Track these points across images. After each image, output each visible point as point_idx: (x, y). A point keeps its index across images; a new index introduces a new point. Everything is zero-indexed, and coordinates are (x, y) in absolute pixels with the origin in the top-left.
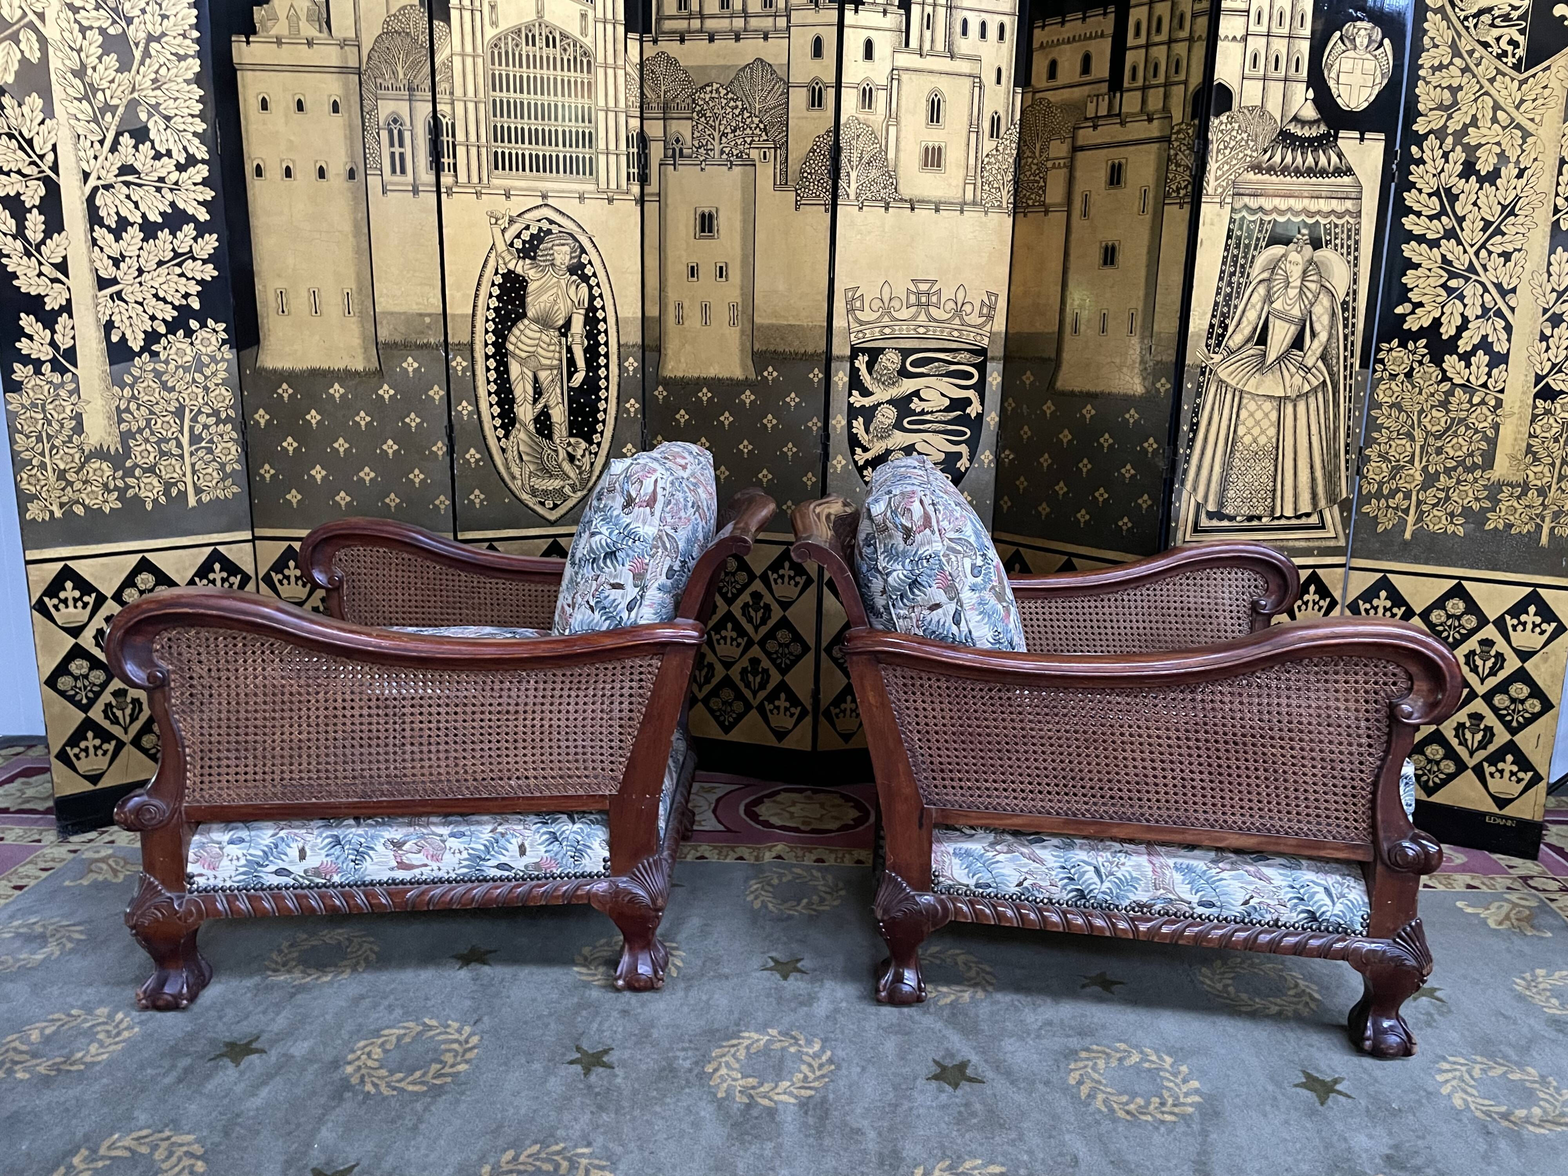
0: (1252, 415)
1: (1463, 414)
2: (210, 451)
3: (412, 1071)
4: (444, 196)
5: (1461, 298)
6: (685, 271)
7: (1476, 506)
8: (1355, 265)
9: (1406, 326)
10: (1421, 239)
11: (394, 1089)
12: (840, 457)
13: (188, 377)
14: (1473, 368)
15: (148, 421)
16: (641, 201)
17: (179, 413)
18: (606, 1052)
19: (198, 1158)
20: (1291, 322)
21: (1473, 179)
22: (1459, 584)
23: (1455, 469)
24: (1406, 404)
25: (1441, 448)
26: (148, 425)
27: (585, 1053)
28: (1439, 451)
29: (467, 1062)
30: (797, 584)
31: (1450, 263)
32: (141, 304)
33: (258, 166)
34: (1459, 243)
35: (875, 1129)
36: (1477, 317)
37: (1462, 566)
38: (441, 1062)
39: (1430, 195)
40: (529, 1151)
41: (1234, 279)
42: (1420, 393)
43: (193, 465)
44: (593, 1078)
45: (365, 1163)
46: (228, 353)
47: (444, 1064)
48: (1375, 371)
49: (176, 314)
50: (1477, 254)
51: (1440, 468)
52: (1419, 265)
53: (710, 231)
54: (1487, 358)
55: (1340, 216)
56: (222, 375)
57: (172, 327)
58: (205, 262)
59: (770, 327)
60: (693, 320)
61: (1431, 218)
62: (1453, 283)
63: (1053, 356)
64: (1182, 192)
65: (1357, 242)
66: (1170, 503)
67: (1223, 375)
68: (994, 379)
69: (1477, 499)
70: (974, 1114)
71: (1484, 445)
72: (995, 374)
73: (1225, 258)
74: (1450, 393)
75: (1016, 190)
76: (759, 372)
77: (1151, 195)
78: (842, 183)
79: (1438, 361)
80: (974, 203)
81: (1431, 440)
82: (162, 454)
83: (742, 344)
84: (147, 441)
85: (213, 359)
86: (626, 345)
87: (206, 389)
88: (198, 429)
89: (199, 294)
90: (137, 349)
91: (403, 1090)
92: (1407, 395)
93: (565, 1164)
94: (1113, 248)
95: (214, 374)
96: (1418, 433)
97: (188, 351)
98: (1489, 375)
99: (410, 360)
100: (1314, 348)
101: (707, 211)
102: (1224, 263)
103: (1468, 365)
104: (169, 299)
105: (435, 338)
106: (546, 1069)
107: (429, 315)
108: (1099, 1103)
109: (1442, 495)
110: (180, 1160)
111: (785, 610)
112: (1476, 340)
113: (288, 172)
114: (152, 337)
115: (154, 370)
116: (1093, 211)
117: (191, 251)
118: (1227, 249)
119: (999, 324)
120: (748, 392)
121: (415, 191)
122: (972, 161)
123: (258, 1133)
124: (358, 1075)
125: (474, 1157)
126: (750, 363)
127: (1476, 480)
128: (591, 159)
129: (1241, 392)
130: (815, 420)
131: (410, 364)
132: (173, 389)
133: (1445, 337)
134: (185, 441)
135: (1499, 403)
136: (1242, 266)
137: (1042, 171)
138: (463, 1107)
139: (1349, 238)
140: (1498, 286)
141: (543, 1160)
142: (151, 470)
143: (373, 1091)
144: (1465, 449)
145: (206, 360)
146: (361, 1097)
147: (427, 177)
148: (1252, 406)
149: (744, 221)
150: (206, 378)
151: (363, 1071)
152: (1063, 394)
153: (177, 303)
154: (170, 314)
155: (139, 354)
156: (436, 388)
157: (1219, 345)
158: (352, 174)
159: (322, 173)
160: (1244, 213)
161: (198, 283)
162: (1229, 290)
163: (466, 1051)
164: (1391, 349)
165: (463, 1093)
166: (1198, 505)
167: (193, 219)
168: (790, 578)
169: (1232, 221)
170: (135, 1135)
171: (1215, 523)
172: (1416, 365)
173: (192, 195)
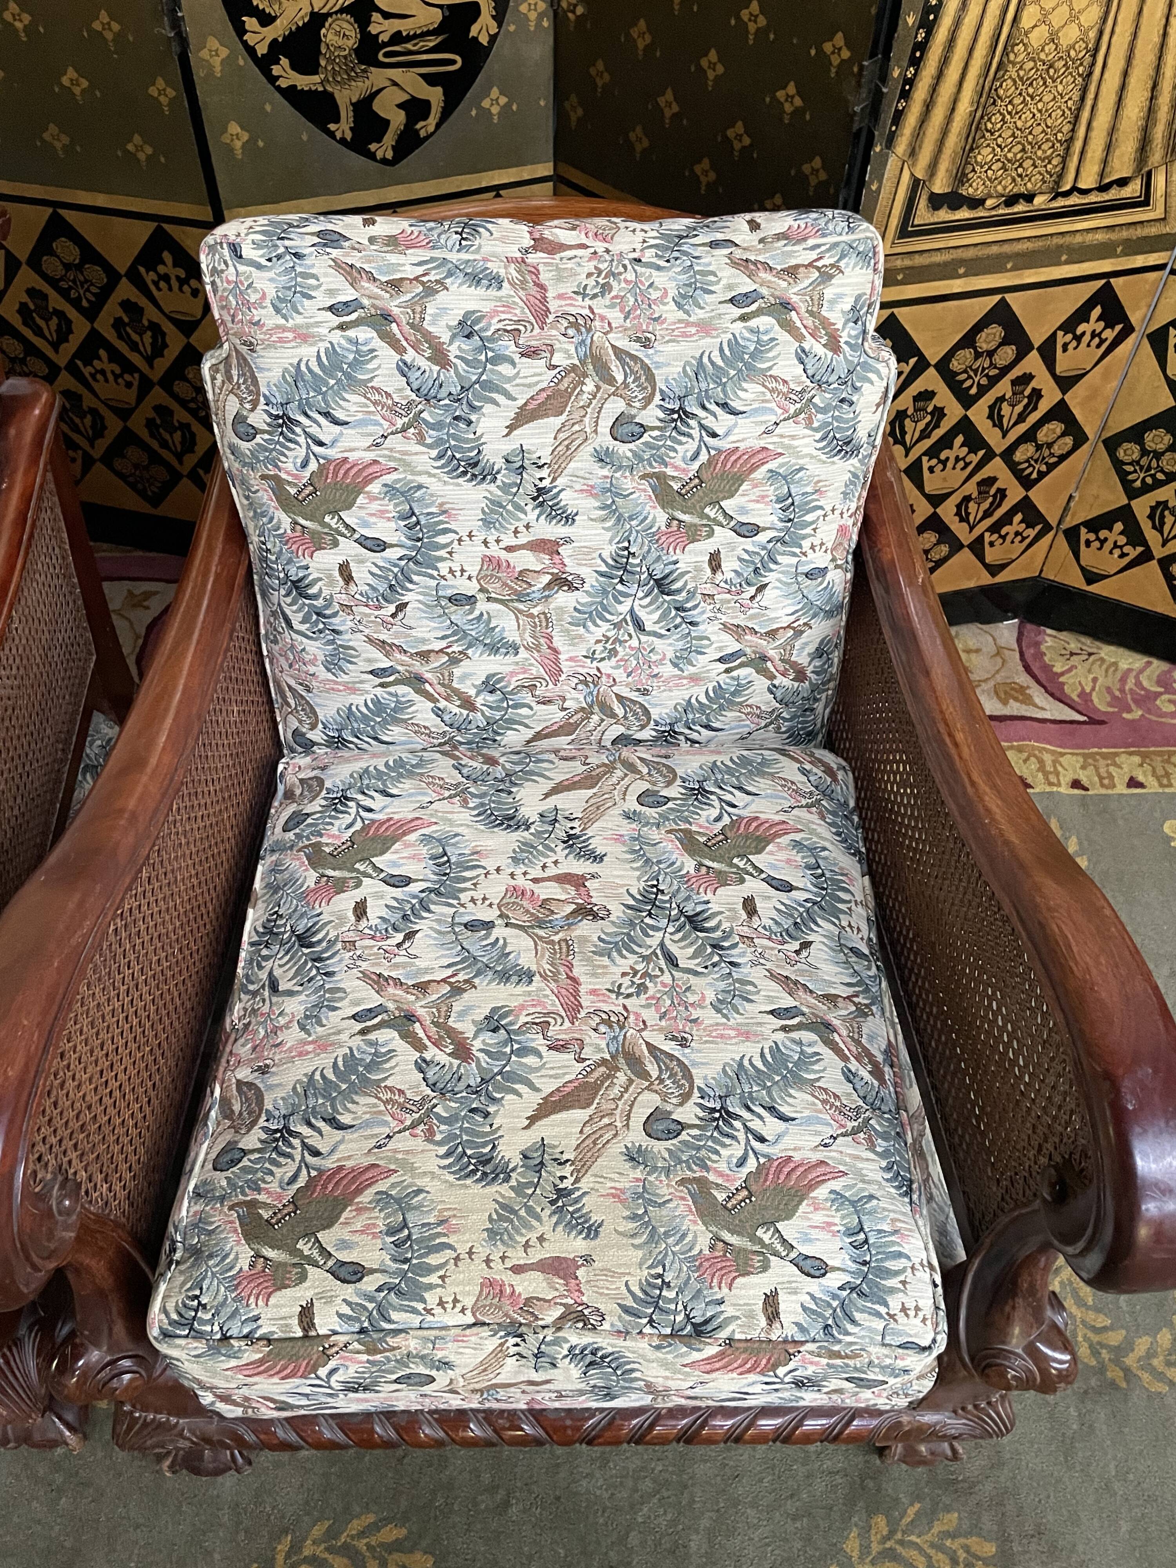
12: (213, 43)
66: (862, 183)
111: (186, 335)
166: (916, 183)
171: (944, 215)
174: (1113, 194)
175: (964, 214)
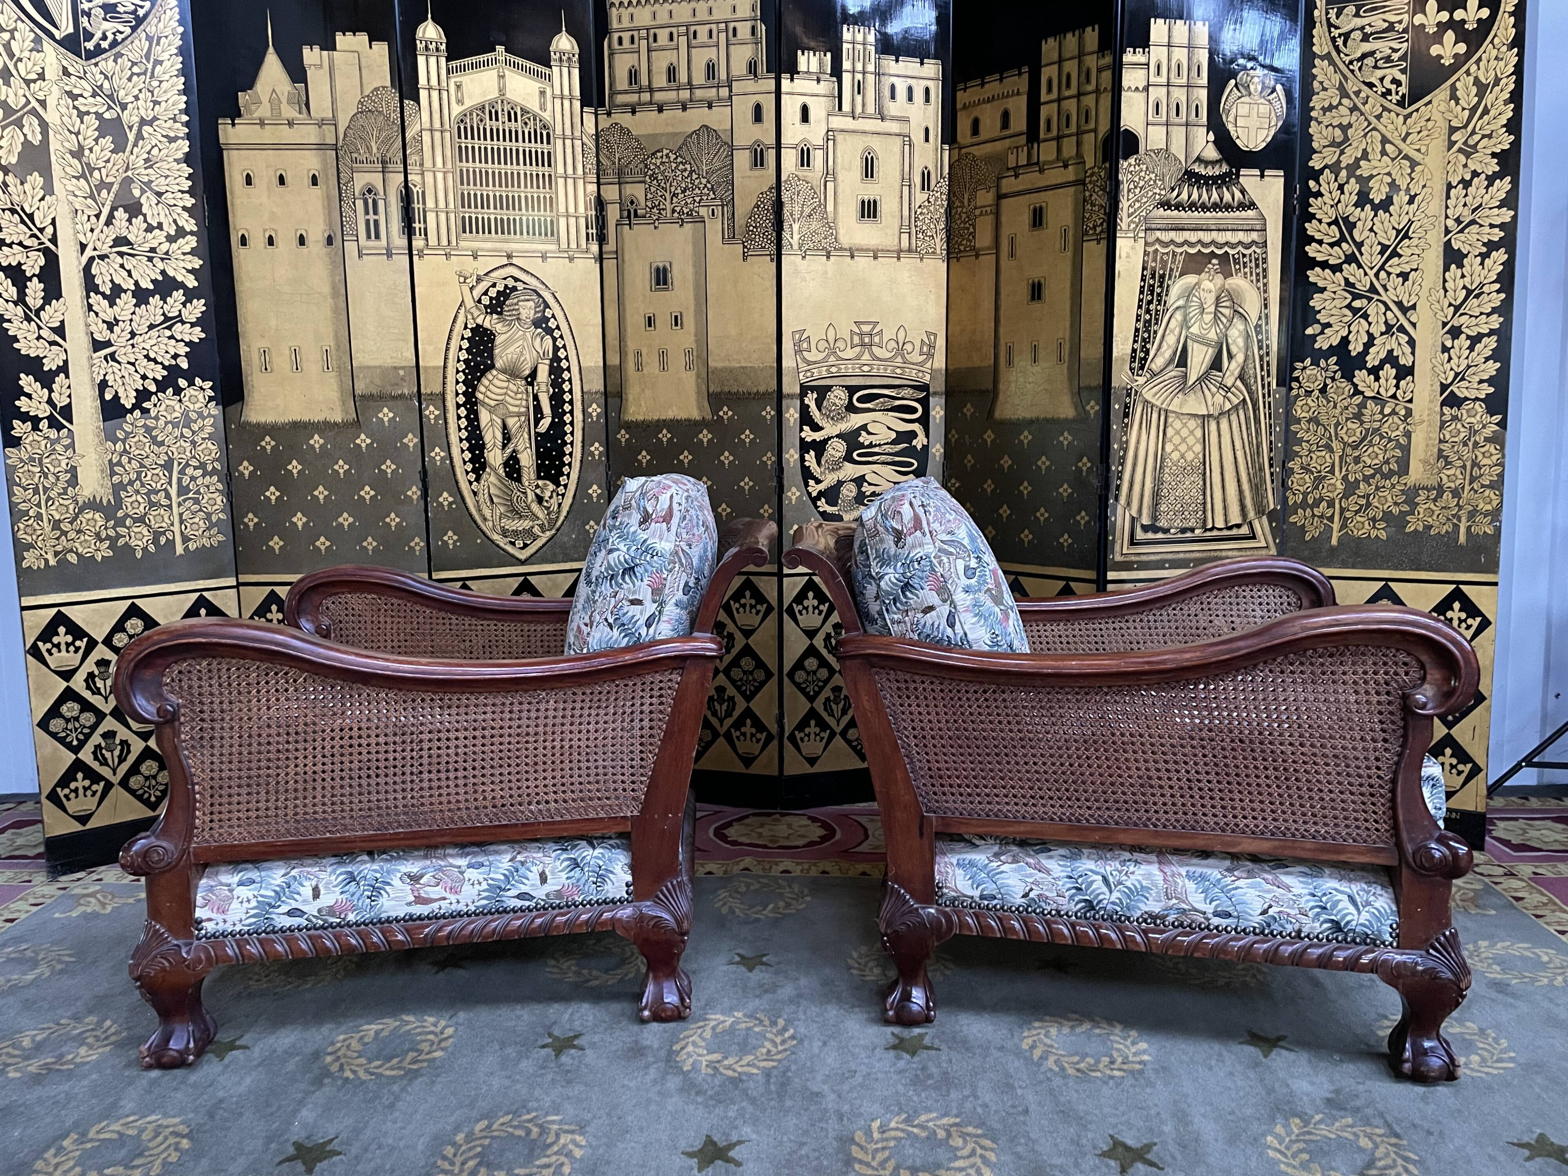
0: (1178, 433)
1: (1376, 425)
2: (197, 501)
3: (389, 1059)
4: (416, 258)
5: (1365, 316)
6: (642, 322)
7: (1395, 510)
8: (1265, 292)
9: (1317, 346)
10: (1324, 265)
11: (372, 1074)
12: (794, 489)
13: (177, 433)
14: (1382, 381)
15: (139, 474)
16: (601, 259)
17: (168, 466)
18: (576, 1037)
19: (183, 1137)
20: (1208, 345)
21: (1368, 207)
22: (1386, 585)
23: (1373, 476)
24: (1323, 419)
25: (1358, 457)
26: (139, 478)
27: (556, 1039)
28: (1357, 460)
29: (443, 1049)
30: (758, 612)
31: (1353, 285)
32: (133, 364)
33: (243, 236)
34: (1360, 266)
35: (834, 1091)
36: (1382, 334)
37: (1388, 568)
38: (417, 1050)
39: (1329, 224)
40: (502, 1120)
41: (1152, 307)
42: (1335, 407)
43: (181, 515)
44: (564, 1059)
45: (344, 1136)
46: (214, 409)
47: (420, 1052)
48: (1292, 389)
49: (165, 373)
50: (1377, 275)
51: (1359, 476)
52: (1325, 289)
53: (665, 283)
54: (1394, 371)
55: (1247, 246)
56: (209, 430)
57: (162, 386)
58: (193, 325)
59: (724, 370)
60: (652, 366)
61: (1332, 245)
62: (1357, 304)
63: (991, 387)
64: (1099, 230)
65: (1264, 270)
66: (1106, 517)
67: (1148, 396)
68: (937, 412)
69: (1396, 504)
70: (930, 1076)
71: (1398, 453)
72: (938, 408)
73: (1142, 287)
74: (1362, 406)
75: (948, 237)
76: (715, 412)
77: (1071, 234)
78: (786, 235)
79: (1349, 376)
80: (910, 250)
81: (1349, 450)
82: (152, 504)
83: (698, 387)
84: (137, 492)
85: (200, 415)
86: (589, 392)
87: (194, 443)
88: (186, 481)
89: (187, 355)
90: (129, 406)
91: (380, 1075)
92: (1323, 410)
93: (535, 1130)
94: (1040, 284)
95: (201, 429)
96: (1335, 445)
97: (177, 407)
98: (1397, 386)
99: (386, 410)
100: (1232, 369)
101: (661, 265)
102: (1142, 292)
103: (1377, 379)
104: (159, 359)
105: (408, 389)
106: (519, 1052)
107: (403, 368)
108: (1050, 1063)
109: (1363, 502)
110: (166, 1138)
111: (747, 638)
112: (1382, 355)
113: (271, 241)
114: (143, 395)
115: (145, 425)
116: (1019, 252)
117: (180, 315)
118: (1143, 279)
119: (939, 362)
120: (705, 432)
121: (389, 254)
122: (906, 213)
123: (241, 1115)
124: (337, 1064)
125: (449, 1128)
126: (706, 404)
127: (1393, 486)
128: (552, 222)
129: (1166, 411)
130: (769, 454)
131: (386, 414)
132: (162, 443)
133: (1353, 354)
134: (173, 492)
135: (1409, 413)
136: (1159, 295)
137: (971, 219)
138: (438, 1087)
139: (1257, 266)
140: (1399, 304)
141: (515, 1127)
142: (141, 520)
143: (352, 1076)
144: (1381, 457)
145: (194, 416)
146: (339, 1082)
147: (400, 241)
148: (1177, 424)
149: (696, 273)
150: (194, 432)
151: (343, 1060)
152: (1003, 423)
153: (167, 363)
154: (160, 373)
155: (131, 411)
156: (410, 436)
157: (1142, 368)
158: (330, 241)
159: (302, 241)
160: (1157, 246)
161: (187, 344)
162: (1148, 317)
163: (441, 1041)
164: (1305, 368)
165: (438, 1075)
167: (182, 285)
168: (752, 607)
169: (1146, 254)
170: (122, 1121)
172: (1328, 381)
173: (182, 264)
174: (1235, 532)
175: (1160, 535)
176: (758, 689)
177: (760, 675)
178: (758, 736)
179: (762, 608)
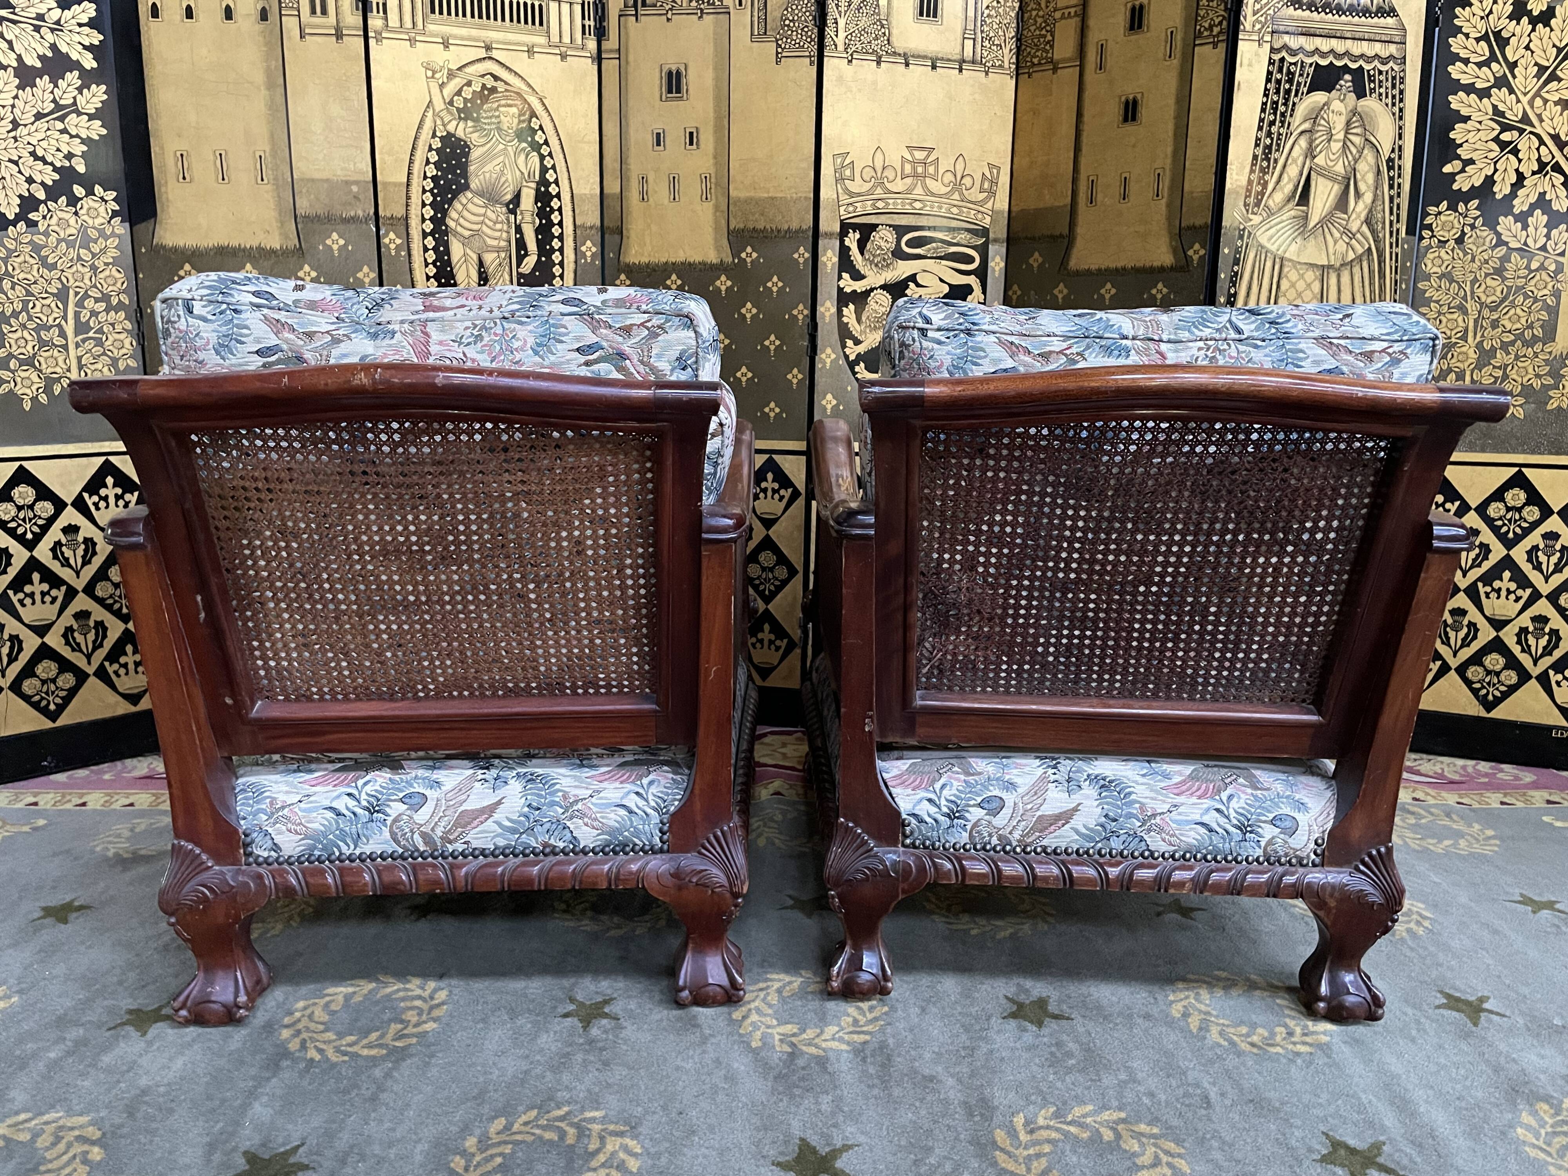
0: (1293, 285)
1: (1521, 282)
2: (99, 343)
3: (366, 1033)
4: (372, 42)
5: (1515, 152)
6: (650, 140)
7: (1537, 384)
8: (1401, 118)
9: (1455, 187)
10: (1470, 89)
11: (345, 1054)
12: (829, 351)
13: (72, 254)
14: (1531, 229)
15: (25, 303)
16: (599, 59)
17: (62, 295)
18: (606, 1003)
19: (94, 1143)
20: (1333, 180)
21: (1525, 20)
22: (1520, 472)
23: (1512, 343)
24: (1457, 274)
25: (1497, 320)
26: (25, 309)
27: (581, 1005)
28: (1495, 324)
29: (435, 1020)
30: (781, 498)
31: (1502, 114)
32: (16, 163)
33: (154, 5)
34: (1511, 91)
35: (952, 1075)
36: (1534, 173)
37: (1524, 452)
38: (402, 1022)
39: (1478, 40)
40: (525, 1118)
41: (1274, 129)
42: (1473, 260)
43: (79, 359)
44: (594, 1031)
45: (311, 1142)
46: (120, 228)
47: (406, 1023)
48: (1421, 238)
49: (57, 177)
50: (1531, 103)
51: (1497, 344)
52: (1468, 118)
53: (678, 91)
54: (1545, 217)
55: (1385, 61)
56: (113, 253)
57: (53, 192)
58: (91, 117)
59: (748, 201)
60: (660, 192)
61: (1480, 65)
62: (1506, 137)
63: (1066, 231)
64: (1216, 30)
65: (1401, 92)
67: (1263, 240)
68: (997, 264)
69: (1537, 376)
70: (1069, 1055)
71: (1544, 315)
72: (998, 259)
73: (1264, 104)
74: (1505, 259)
75: (1018, 48)
76: (736, 254)
77: (1179, 37)
78: (829, 31)
79: (1491, 224)
80: (973, 62)
81: (1486, 313)
82: (42, 343)
83: (716, 222)
84: (24, 326)
85: (102, 233)
86: (583, 226)
87: (94, 268)
88: (85, 315)
89: (84, 155)
90: (11, 217)
91: (355, 1056)
92: (1458, 264)
93: (571, 1131)
94: (1135, 102)
95: (104, 251)
96: (1471, 306)
97: (72, 221)
98: (1548, 236)
99: (335, 236)
100: (1359, 209)
101: (674, 69)
102: (1263, 110)
103: (1525, 227)
104: (49, 159)
105: (365, 209)
106: (535, 1024)
107: (356, 183)
108: (1214, 1035)
109: (1499, 373)
110: (70, 1145)
111: (768, 529)
112: (1533, 199)
113: (189, 13)
114: (29, 203)
115: (31, 242)
116: (1110, 62)
117: (75, 103)
118: (1266, 95)
119: (1002, 202)
120: (723, 278)
121: (339, 35)
122: (971, 13)
123: (171, 1111)
124: (297, 1040)
125: (454, 1130)
126: (725, 242)
127: (1536, 355)
128: (540, 6)
129: (1282, 259)
130: (801, 307)
131: (335, 241)
132: (54, 266)
133: (1499, 196)
134: (69, 329)
135: (1560, 268)
136: (1283, 115)
137: (1049, 25)
138: (433, 1072)
139: (1394, 86)
140: (1555, 138)
141: (543, 1128)
142: (29, 362)
143: (318, 1057)
144: (1523, 321)
145: (93, 234)
146: (302, 1065)
147: (353, 19)
148: (1293, 275)
149: (717, 79)
150: (94, 255)
151: (305, 1035)
152: (1077, 273)
153: (58, 164)
154: (50, 177)
155: (14, 223)
156: (366, 269)
157: (1258, 204)
158: (264, 15)
159: (229, 13)
160: (1284, 54)
161: (83, 142)
162: (1268, 141)
163: (432, 1008)
164: (1440, 213)
165: (433, 1055)
167: (77, 66)
168: (774, 491)
169: (1271, 62)
170: (11, 1120)
172: (1467, 229)
173: (77, 38)
176: (779, 589)
177: (782, 572)
178: (778, 643)
179: (787, 493)
